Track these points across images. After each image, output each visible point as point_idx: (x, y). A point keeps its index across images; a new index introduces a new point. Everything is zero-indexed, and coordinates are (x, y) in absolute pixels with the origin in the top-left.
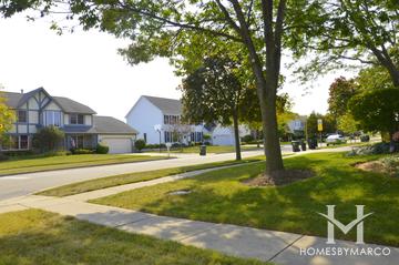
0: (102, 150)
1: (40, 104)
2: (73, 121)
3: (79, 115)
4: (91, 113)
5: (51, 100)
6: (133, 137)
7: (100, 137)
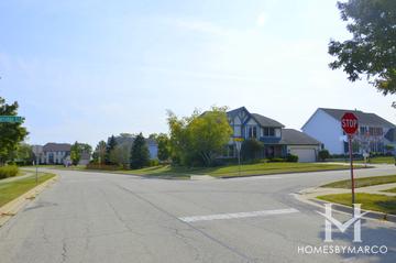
0: (293, 159)
1: (242, 120)
2: (266, 134)
3: (271, 128)
4: (280, 127)
5: (250, 116)
6: (316, 148)
7: (288, 148)
